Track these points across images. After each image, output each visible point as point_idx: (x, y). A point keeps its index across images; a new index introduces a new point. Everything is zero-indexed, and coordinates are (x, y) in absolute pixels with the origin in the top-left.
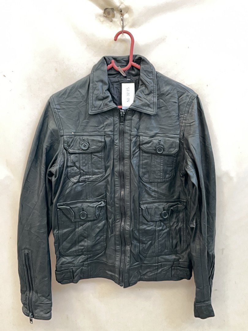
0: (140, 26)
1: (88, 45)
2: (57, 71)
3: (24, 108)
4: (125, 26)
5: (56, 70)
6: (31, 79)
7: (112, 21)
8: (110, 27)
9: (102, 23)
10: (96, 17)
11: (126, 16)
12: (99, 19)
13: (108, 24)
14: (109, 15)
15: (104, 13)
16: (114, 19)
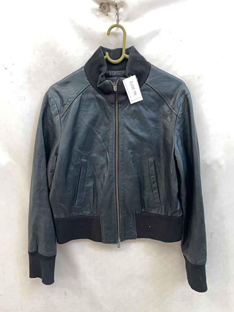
0: (134, 20)
1: (84, 39)
3: (25, 99)
4: (120, 20)
5: (55, 63)
6: (31, 71)
7: (107, 15)
8: (106, 21)
9: (98, 17)
10: (93, 11)
11: (121, 10)
12: (95, 13)
13: (103, 18)
14: (105, 9)
15: (100, 7)
16: (110, 13)
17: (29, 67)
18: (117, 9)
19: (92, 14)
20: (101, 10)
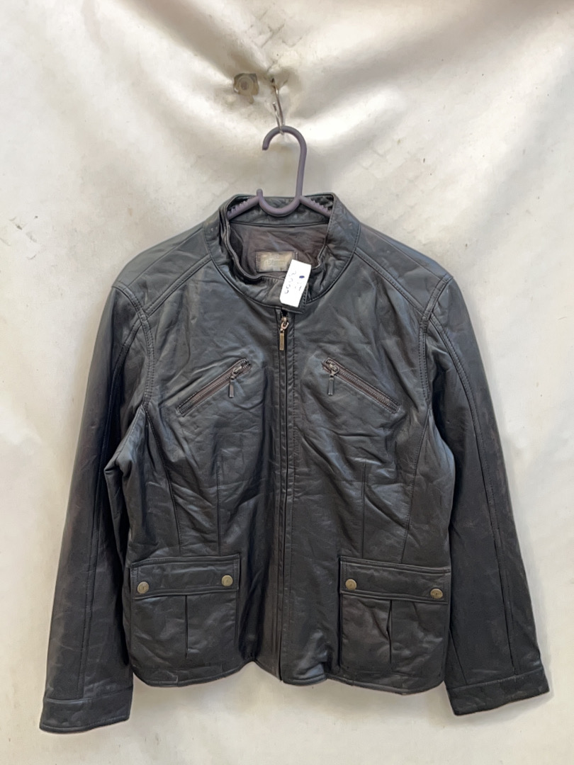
0: (315, 113)
2: (131, 214)
3: (62, 294)
5: (130, 212)
6: (76, 231)
7: (252, 102)
8: (249, 115)
9: (231, 106)
10: (218, 93)
11: (284, 90)
12: (223, 98)
13: (243, 110)
14: (245, 89)
15: (235, 84)
16: (258, 99)
17: (72, 221)
18: (274, 87)
19: (215, 99)
20: (237, 91)
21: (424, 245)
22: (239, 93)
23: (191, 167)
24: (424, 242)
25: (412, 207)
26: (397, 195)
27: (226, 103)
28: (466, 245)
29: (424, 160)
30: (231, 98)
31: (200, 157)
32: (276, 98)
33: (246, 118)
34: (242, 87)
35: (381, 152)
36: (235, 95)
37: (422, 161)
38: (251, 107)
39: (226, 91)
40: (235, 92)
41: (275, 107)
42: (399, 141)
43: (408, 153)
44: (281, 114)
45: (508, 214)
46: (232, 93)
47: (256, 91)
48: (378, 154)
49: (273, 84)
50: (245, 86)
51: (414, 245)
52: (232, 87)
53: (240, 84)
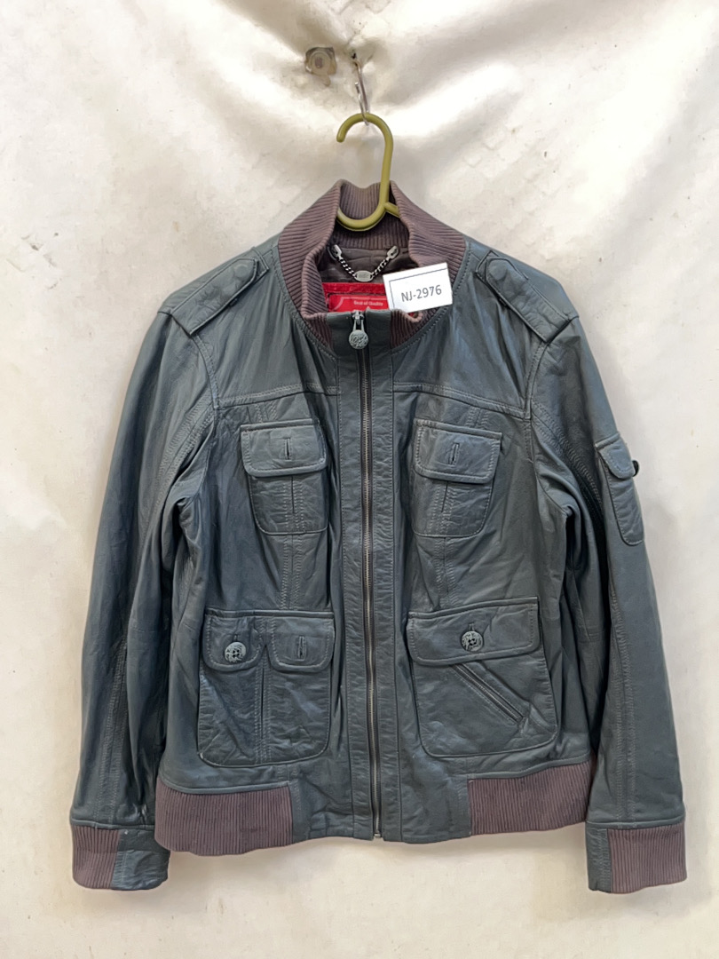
2: (178, 230)
3: (90, 334)
5: (176, 226)
6: (107, 252)
7: (328, 84)
8: (325, 102)
9: (302, 89)
10: (285, 73)
11: (368, 68)
12: (292, 80)
13: (317, 94)
14: (321, 66)
15: (307, 62)
16: (335, 79)
17: (102, 240)
18: (356, 65)
19: (282, 82)
20: (310, 70)
21: (548, 261)
22: (312, 73)
23: (253, 168)
24: (547, 257)
25: (532, 214)
26: (513, 199)
27: (296, 86)
28: (600, 260)
29: (546, 153)
30: (302, 79)
31: (264, 155)
32: (358, 79)
33: (321, 105)
34: (316, 65)
35: (491, 145)
36: (307, 75)
37: (543, 154)
38: (327, 90)
39: (296, 70)
40: (307, 71)
41: (357, 88)
42: (514, 131)
43: (526, 145)
44: (365, 98)
45: (651, 219)
46: (304, 73)
47: (334, 70)
48: (487, 147)
49: (354, 60)
50: (319, 64)
51: (534, 263)
52: (302, 64)
53: (314, 61)
